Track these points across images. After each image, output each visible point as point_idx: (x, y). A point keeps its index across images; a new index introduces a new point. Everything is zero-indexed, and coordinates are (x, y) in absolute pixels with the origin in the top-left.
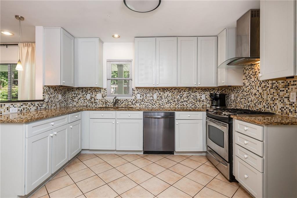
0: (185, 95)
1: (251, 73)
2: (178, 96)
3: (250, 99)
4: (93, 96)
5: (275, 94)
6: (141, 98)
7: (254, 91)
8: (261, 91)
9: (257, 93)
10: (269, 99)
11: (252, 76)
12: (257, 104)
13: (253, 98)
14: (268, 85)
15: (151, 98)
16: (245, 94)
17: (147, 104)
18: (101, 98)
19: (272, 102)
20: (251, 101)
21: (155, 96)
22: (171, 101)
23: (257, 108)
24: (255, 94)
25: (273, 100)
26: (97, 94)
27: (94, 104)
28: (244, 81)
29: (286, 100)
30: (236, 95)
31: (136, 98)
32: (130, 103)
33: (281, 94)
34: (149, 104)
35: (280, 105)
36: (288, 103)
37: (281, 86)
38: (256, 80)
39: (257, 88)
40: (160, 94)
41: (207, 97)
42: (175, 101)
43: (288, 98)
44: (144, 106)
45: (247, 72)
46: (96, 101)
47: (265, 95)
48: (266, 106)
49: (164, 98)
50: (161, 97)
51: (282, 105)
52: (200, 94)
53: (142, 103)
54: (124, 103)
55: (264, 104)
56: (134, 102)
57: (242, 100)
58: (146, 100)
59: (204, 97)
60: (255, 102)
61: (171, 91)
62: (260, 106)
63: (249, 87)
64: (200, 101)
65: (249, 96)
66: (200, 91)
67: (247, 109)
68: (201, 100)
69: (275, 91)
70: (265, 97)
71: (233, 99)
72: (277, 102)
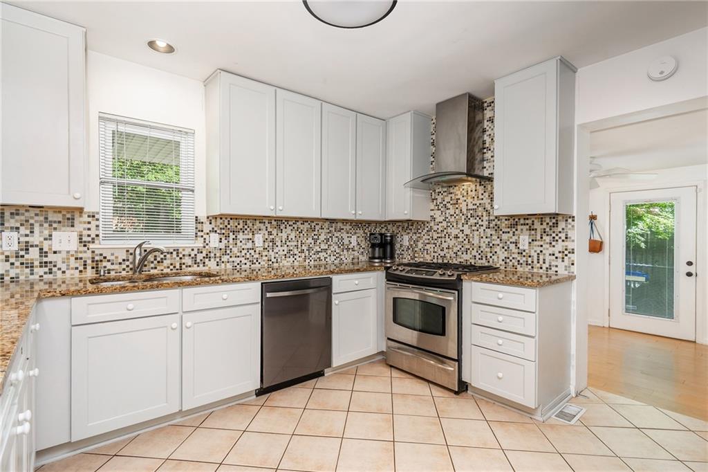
0: (322, 237)
1: (447, 199)
2: (310, 240)
3: (445, 245)
4: (36, 239)
5: (495, 237)
6: (222, 246)
7: (454, 232)
8: (467, 231)
9: (461, 235)
10: (483, 245)
11: (448, 205)
12: (459, 253)
13: (452, 243)
14: (480, 223)
15: (250, 245)
16: (435, 236)
17: (238, 260)
18: (73, 245)
19: (489, 250)
20: (448, 248)
21: (259, 239)
22: (296, 252)
23: (459, 260)
24: (457, 237)
25: (491, 246)
26: (54, 233)
27: (41, 271)
28: (432, 213)
29: (512, 247)
30: (414, 237)
31: (206, 244)
32: (188, 261)
33: (505, 237)
34: (244, 261)
35: (502, 254)
36: (517, 251)
37: (504, 225)
39: (460, 226)
40: (270, 233)
41: (359, 240)
42: (302, 251)
43: (516, 243)
44: (229, 266)
45: (439, 198)
46: (51, 258)
47: (476, 238)
48: (478, 257)
49: (279, 243)
50: (273, 241)
51: (506, 254)
52: (350, 235)
53: (225, 258)
54: (166, 263)
55: (474, 253)
56: (200, 257)
57: (428, 247)
58: (235, 250)
59: (355, 240)
60: (455, 249)
61: (295, 226)
62: (465, 257)
63: (444, 224)
64: (348, 249)
65: (443, 240)
66: (348, 227)
67: (440, 261)
68: (351, 246)
69: (494, 232)
70: (476, 241)
71: (408, 244)
72: (497, 249)
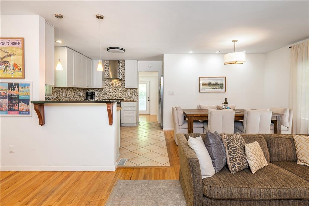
0: (76, 93)
1: (110, 83)
2: (73, 94)
6: (57, 96)
7: (112, 91)
8: (115, 91)
9: (114, 92)
10: (120, 95)
11: (110, 85)
14: (119, 89)
15: (62, 96)
16: (106, 92)
20: (110, 96)
21: (64, 94)
22: (71, 98)
24: (113, 93)
25: (121, 95)
28: (105, 86)
29: (126, 95)
30: (99, 93)
31: (54, 95)
33: (125, 93)
35: (124, 97)
38: (113, 86)
39: (114, 90)
40: (66, 92)
43: (127, 94)
45: (107, 83)
47: (118, 93)
48: (118, 97)
49: (67, 95)
52: (81, 92)
53: (58, 100)
55: (117, 96)
57: (104, 95)
58: (59, 97)
59: (82, 94)
61: (71, 90)
63: (109, 89)
65: (109, 93)
66: (81, 90)
68: (81, 96)
69: (122, 92)
70: (118, 94)
71: (97, 95)
72: (123, 95)
